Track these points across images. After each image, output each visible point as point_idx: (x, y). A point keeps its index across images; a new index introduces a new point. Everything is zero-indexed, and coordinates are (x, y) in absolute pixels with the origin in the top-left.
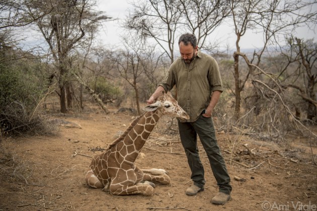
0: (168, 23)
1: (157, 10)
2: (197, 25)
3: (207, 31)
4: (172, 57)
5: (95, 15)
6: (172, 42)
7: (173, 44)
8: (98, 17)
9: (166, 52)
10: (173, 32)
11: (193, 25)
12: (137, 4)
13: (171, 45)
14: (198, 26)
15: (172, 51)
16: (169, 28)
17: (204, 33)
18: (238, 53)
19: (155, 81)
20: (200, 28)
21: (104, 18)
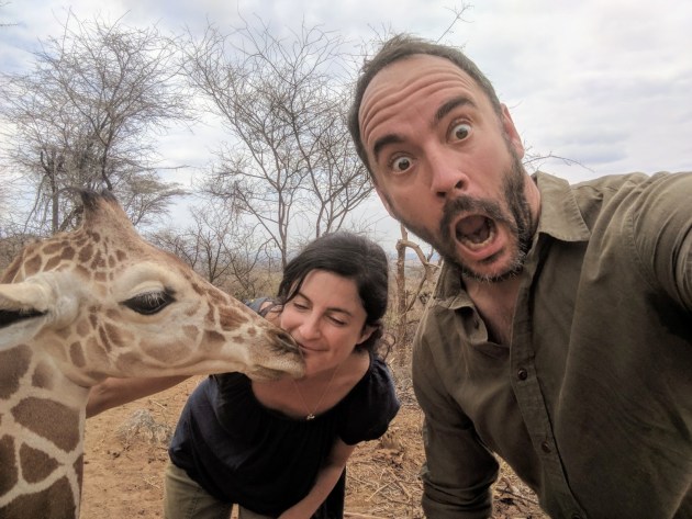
0: (280, 190)
1: (261, 165)
2: (328, 197)
3: (348, 206)
4: (285, 248)
5: (165, 187)
6: (285, 222)
7: (286, 226)
8: (170, 190)
9: (274, 238)
10: (287, 208)
11: (323, 196)
12: (227, 156)
13: (283, 227)
14: (330, 200)
15: (284, 237)
16: (281, 200)
17: (341, 209)
18: (404, 242)
19: (251, 289)
20: (332, 203)
21: (180, 193)
